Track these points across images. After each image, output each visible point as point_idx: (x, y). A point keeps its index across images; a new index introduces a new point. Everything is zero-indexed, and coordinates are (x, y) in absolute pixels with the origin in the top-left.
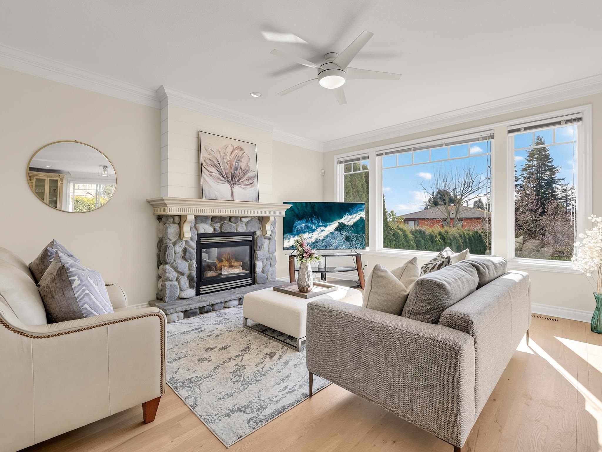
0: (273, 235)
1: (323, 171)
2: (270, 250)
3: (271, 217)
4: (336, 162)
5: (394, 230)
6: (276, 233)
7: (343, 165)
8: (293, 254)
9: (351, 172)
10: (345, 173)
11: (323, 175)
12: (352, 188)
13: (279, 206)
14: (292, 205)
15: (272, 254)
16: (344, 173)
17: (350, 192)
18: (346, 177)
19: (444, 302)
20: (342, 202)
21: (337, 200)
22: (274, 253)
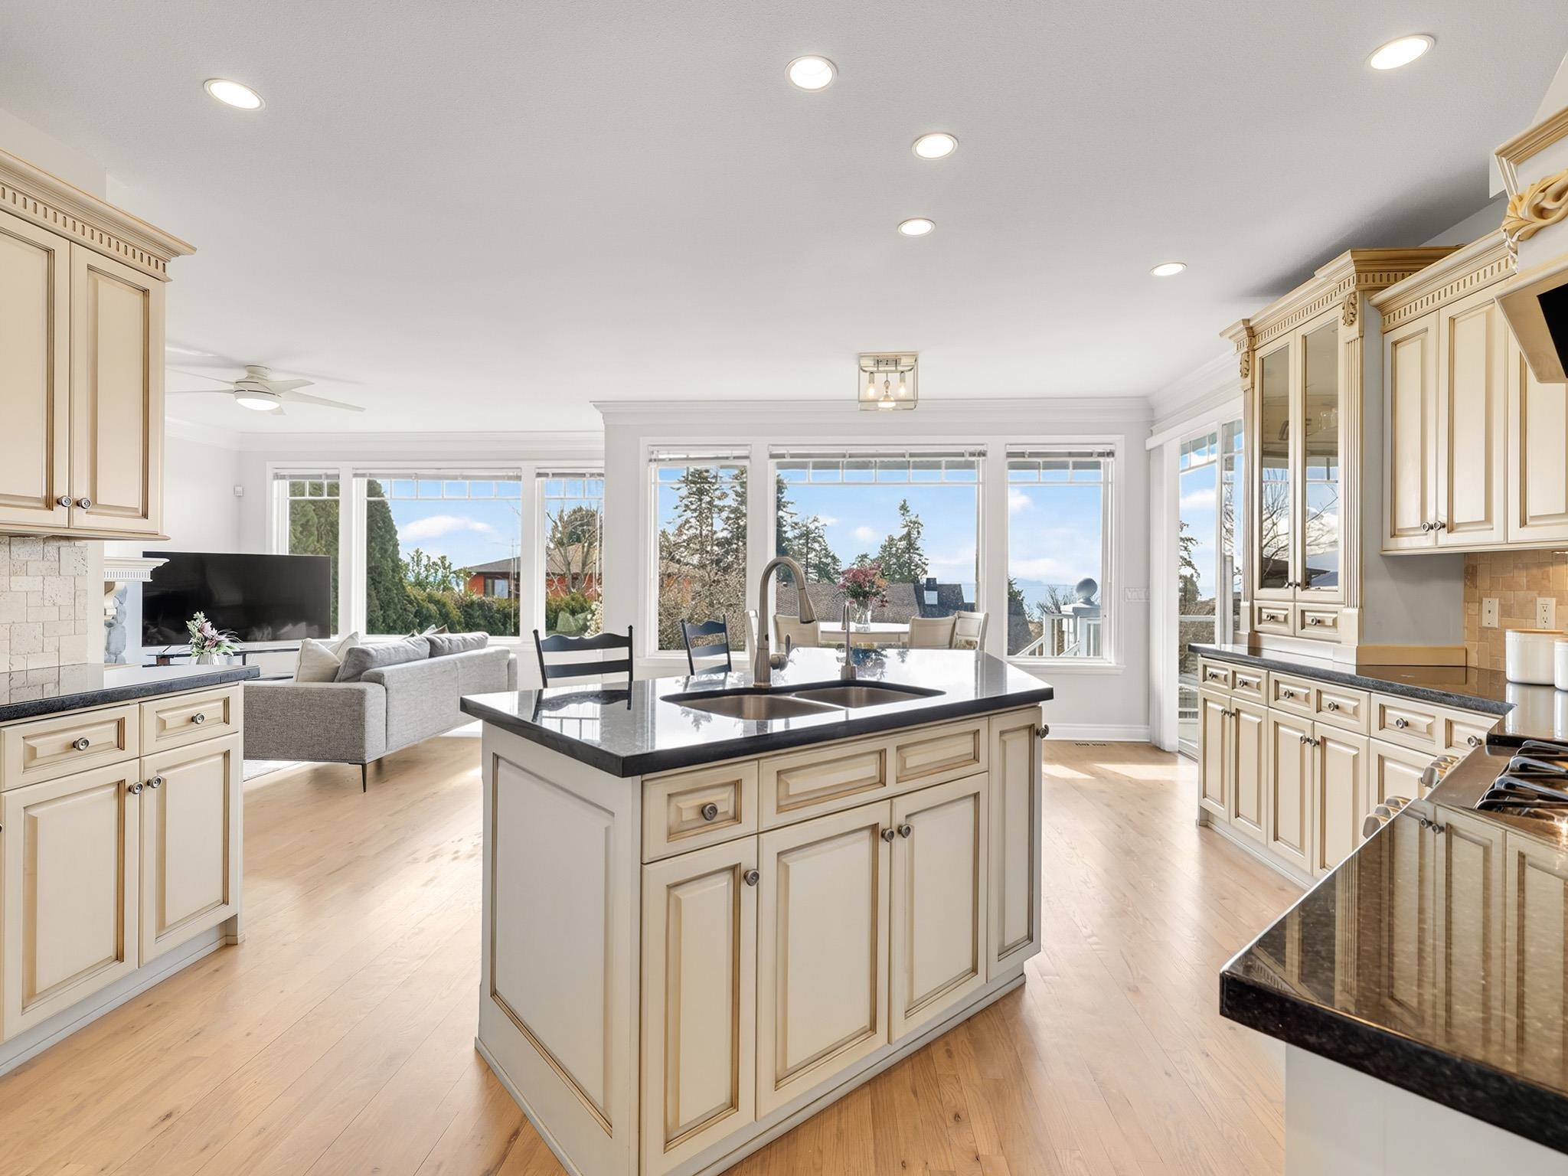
0: (118, 618)
1: (239, 489)
2: (113, 648)
3: (116, 583)
4: (270, 475)
5: (418, 603)
6: (127, 614)
7: (286, 484)
8: (166, 653)
9: (304, 495)
10: (291, 496)
11: (240, 496)
12: (317, 515)
13: (130, 561)
14: (168, 560)
15: (115, 654)
16: (288, 496)
17: (310, 523)
18: (293, 504)
19: (368, 665)
20: (284, 554)
21: (271, 549)
22: (120, 652)
